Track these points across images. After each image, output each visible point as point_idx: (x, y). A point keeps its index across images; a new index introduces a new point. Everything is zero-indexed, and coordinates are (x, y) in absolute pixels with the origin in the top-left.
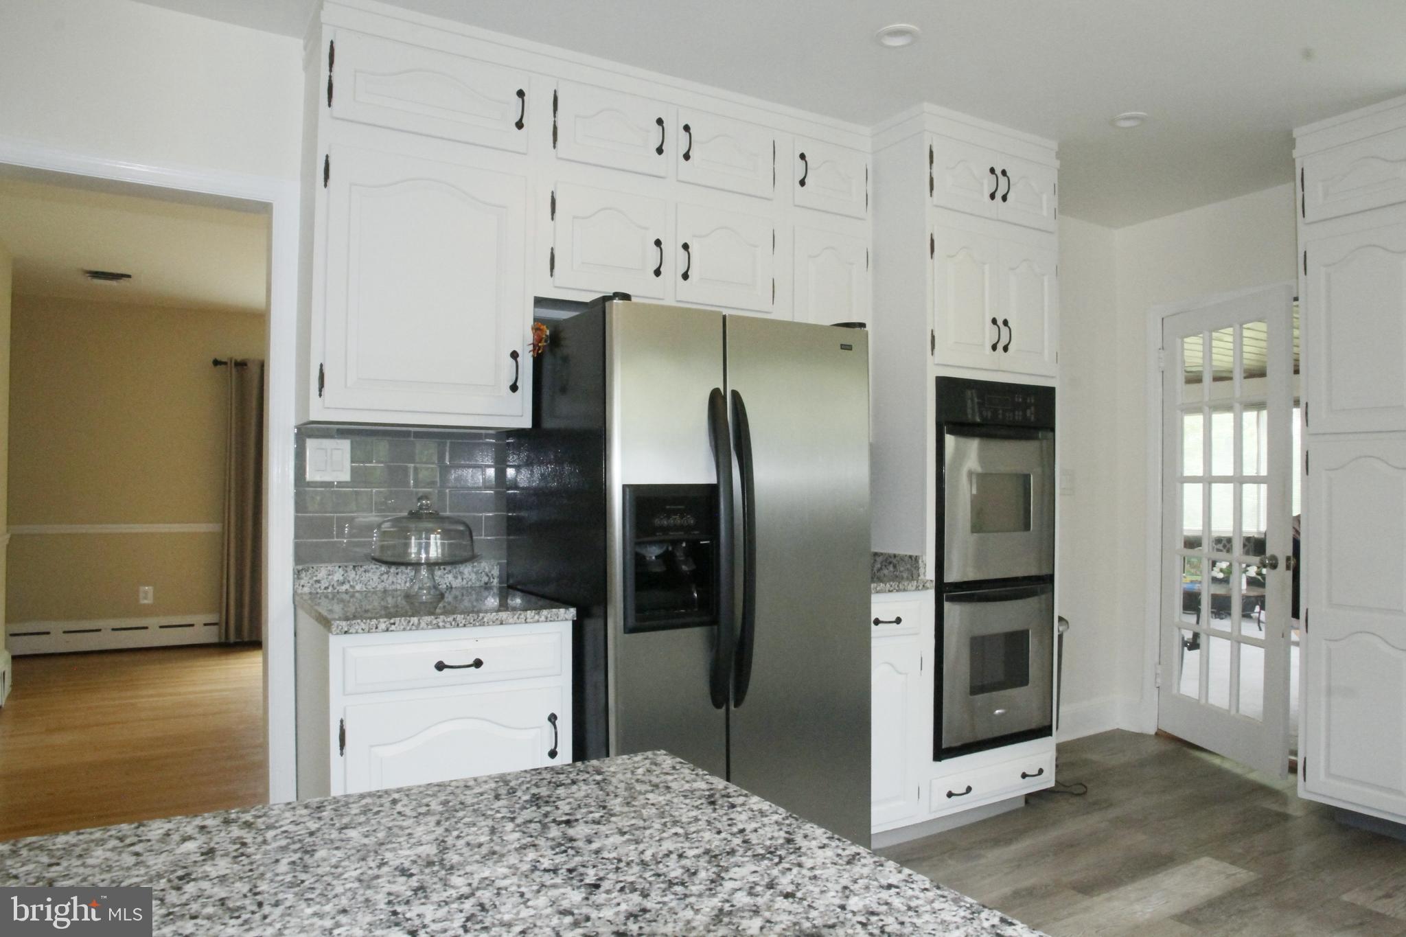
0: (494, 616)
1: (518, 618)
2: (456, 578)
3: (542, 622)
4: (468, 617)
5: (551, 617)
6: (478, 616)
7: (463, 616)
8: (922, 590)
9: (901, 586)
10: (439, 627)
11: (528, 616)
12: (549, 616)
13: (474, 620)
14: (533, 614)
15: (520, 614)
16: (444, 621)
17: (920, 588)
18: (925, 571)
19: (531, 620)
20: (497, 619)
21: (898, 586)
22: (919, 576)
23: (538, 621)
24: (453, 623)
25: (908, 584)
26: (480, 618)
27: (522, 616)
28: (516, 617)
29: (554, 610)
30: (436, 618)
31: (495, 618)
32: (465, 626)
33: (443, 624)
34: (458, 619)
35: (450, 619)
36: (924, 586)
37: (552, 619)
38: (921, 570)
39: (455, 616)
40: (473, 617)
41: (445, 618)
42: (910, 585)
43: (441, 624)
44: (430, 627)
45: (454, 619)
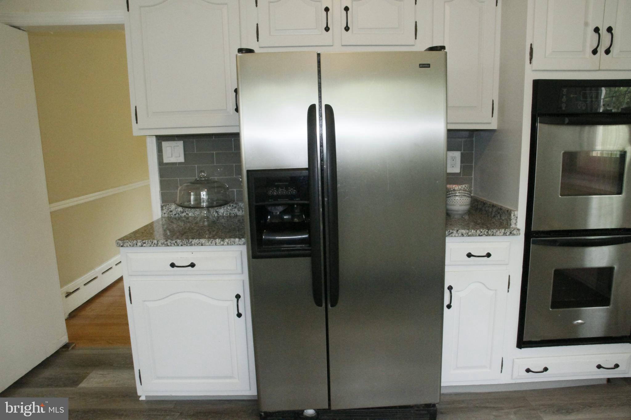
0: (198, 241)
1: (211, 243)
2: (239, 210)
3: (226, 245)
4: (183, 241)
5: (230, 243)
6: (189, 241)
7: (180, 241)
8: (509, 235)
9: (490, 232)
10: (168, 246)
11: (217, 242)
12: (229, 242)
13: (186, 243)
14: (220, 241)
15: (212, 241)
16: (170, 243)
17: (507, 234)
18: (517, 222)
19: (219, 244)
20: (199, 243)
21: (487, 232)
22: (511, 225)
23: (223, 245)
24: (175, 244)
25: (497, 231)
26: (190, 242)
27: (214, 242)
28: (210, 242)
29: (232, 239)
30: (166, 241)
31: (198, 242)
32: (182, 245)
33: (170, 244)
34: (178, 242)
35: (174, 242)
36: (511, 233)
37: (231, 244)
38: (513, 221)
39: (176, 240)
40: (186, 241)
41: (171, 241)
42: (499, 232)
43: (169, 244)
44: (163, 245)
45: (176, 242)
